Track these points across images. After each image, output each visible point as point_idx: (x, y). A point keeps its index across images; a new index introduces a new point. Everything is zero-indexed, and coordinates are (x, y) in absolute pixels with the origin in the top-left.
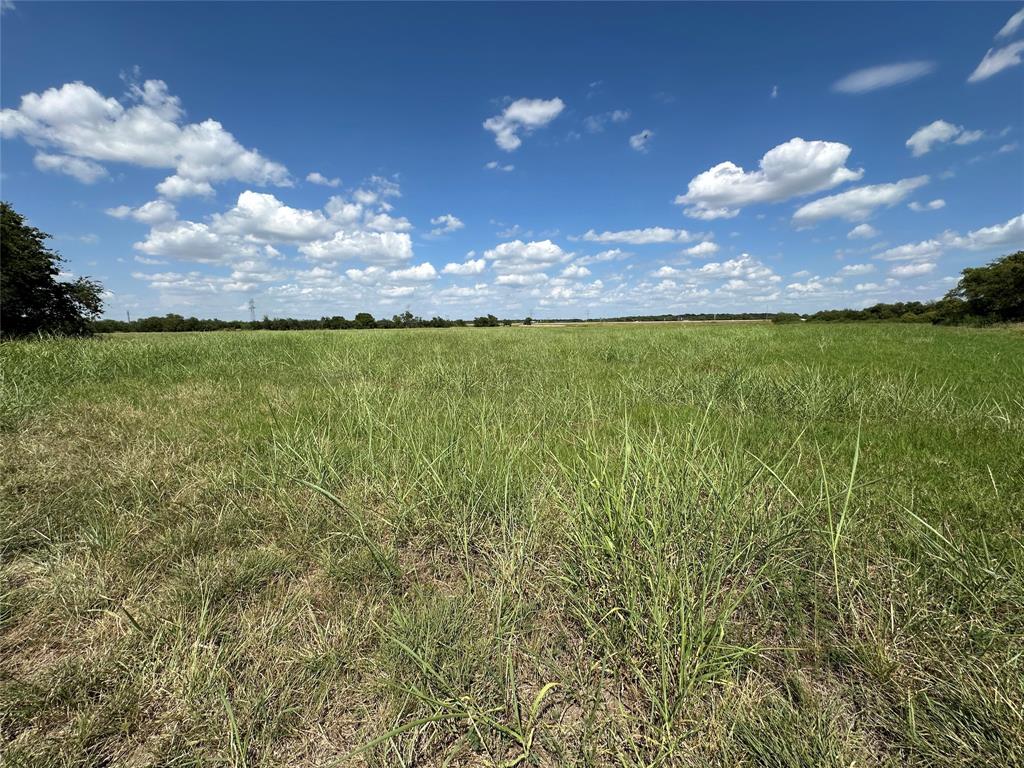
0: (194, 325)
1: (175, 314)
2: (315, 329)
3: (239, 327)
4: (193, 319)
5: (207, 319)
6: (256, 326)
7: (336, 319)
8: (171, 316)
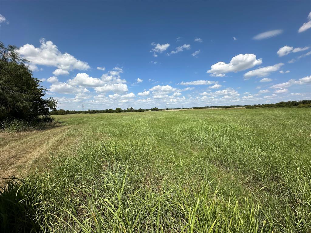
0: (68, 113)
1: (62, 109)
2: (103, 113)
3: (81, 113)
4: (67, 110)
5: (71, 111)
6: (86, 112)
7: (110, 110)
8: (61, 110)
